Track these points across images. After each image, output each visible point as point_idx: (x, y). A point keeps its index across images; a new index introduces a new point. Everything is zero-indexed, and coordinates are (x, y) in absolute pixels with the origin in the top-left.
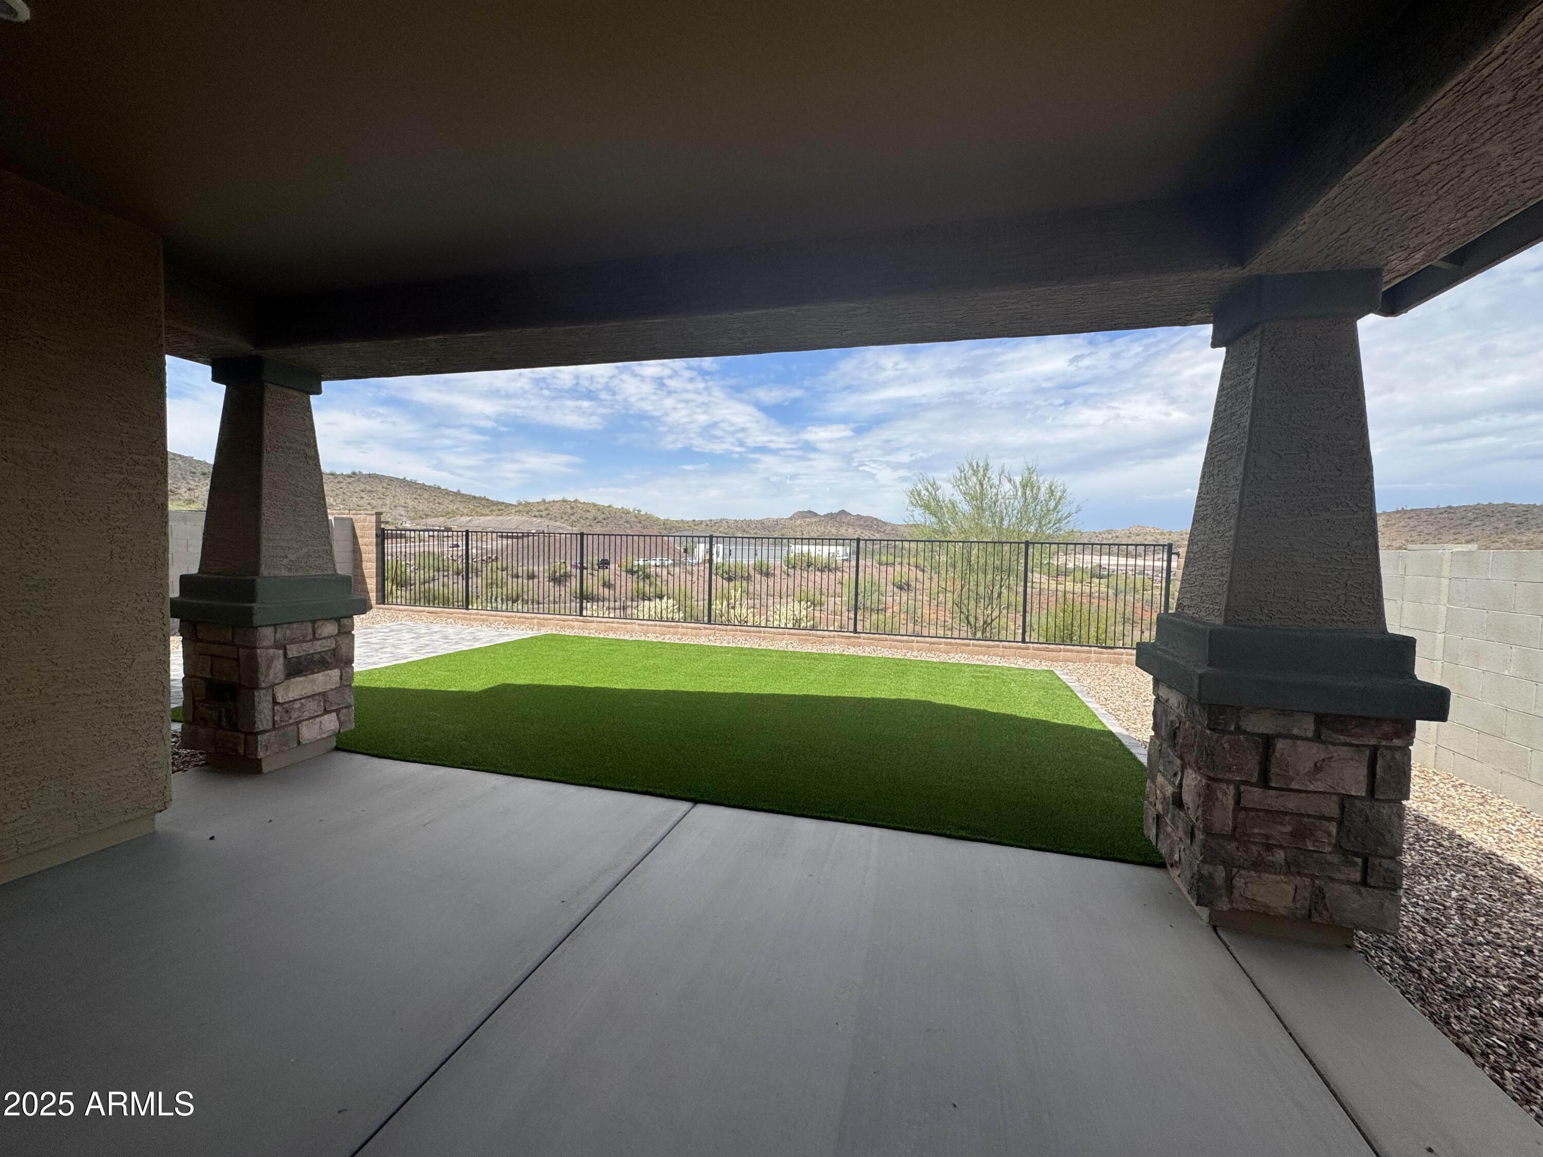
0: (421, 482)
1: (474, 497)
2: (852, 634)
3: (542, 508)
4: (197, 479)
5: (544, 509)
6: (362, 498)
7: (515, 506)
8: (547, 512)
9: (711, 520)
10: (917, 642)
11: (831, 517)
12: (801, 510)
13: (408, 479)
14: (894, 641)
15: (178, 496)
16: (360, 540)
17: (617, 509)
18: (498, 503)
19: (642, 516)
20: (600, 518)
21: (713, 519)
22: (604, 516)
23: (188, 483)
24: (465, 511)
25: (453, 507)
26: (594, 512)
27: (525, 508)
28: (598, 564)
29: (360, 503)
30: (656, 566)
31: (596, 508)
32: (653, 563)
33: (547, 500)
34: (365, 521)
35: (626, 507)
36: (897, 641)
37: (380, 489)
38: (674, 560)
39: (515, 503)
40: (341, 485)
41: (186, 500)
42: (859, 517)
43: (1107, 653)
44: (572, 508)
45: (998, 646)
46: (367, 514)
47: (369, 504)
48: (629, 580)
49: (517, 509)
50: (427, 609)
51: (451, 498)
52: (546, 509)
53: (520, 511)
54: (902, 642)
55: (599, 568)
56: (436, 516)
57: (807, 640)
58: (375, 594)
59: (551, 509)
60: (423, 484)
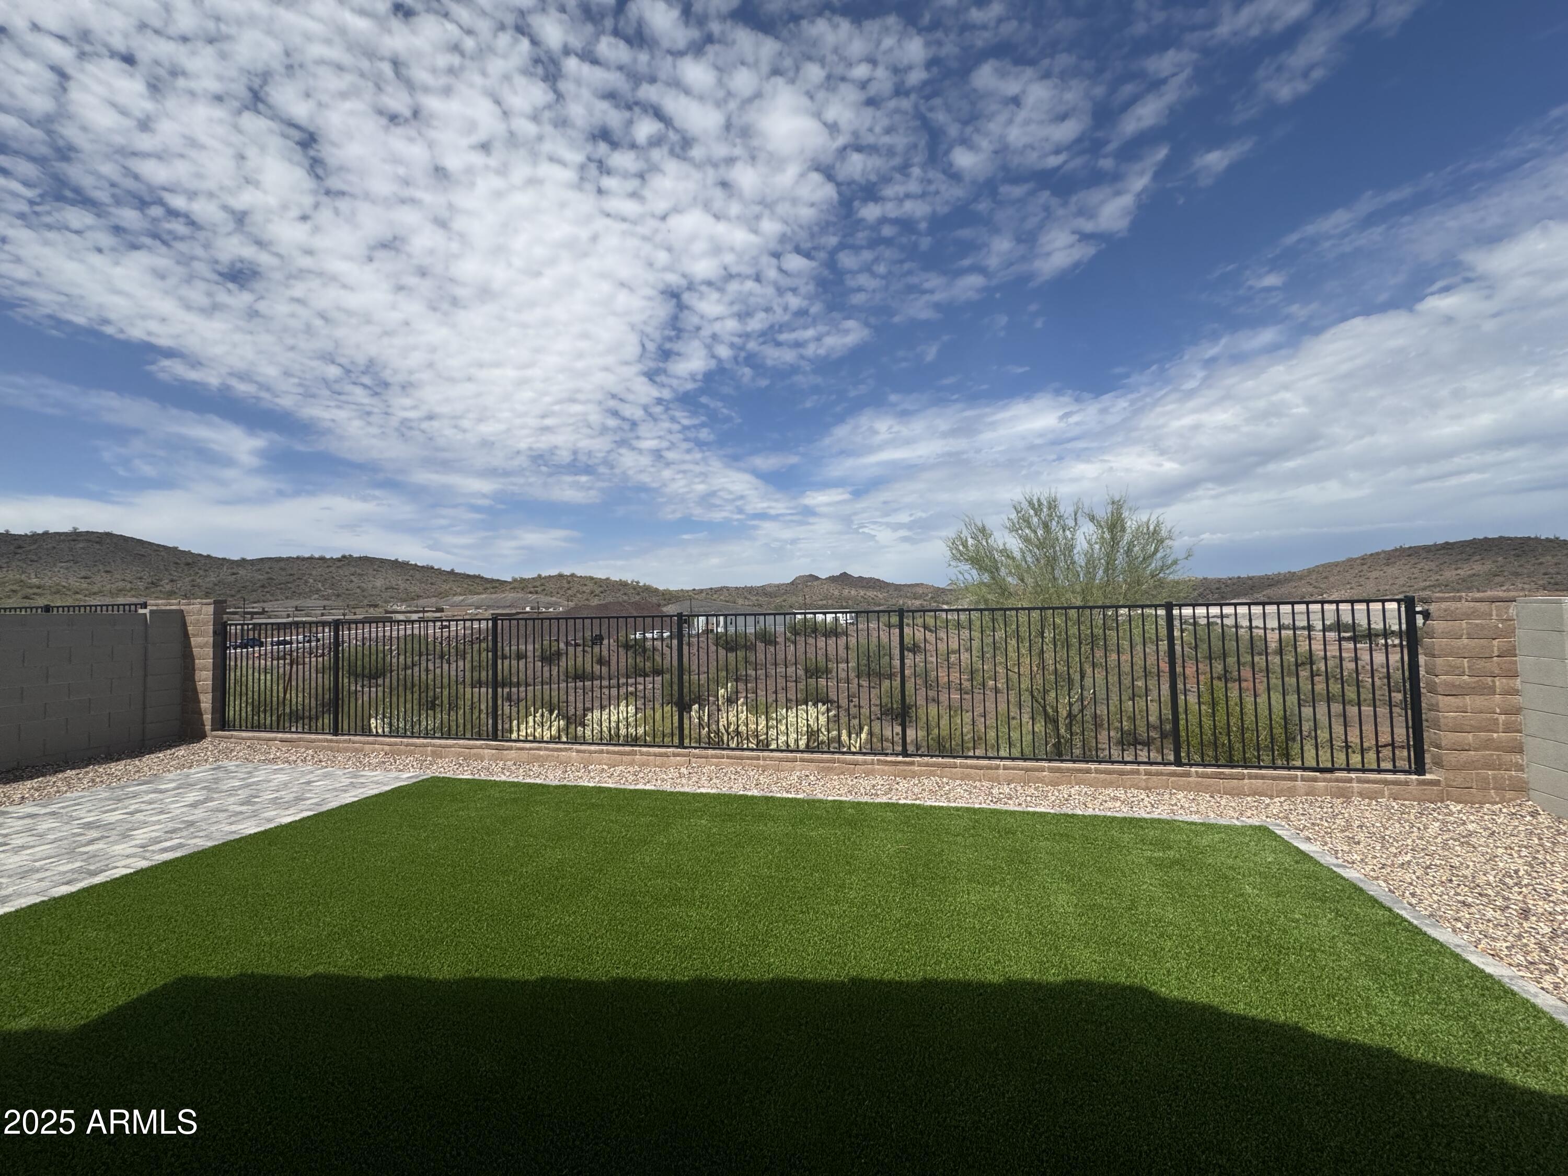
0: (413, 563)
1: (469, 576)
2: (900, 758)
3: (538, 584)
4: (180, 570)
5: (539, 585)
6: (352, 581)
7: (510, 583)
8: (543, 587)
10: (1005, 768)
11: (832, 579)
12: (802, 574)
13: (400, 560)
14: (968, 767)
15: (159, 588)
16: (192, 640)
18: (493, 581)
19: (640, 587)
20: (597, 592)
22: (601, 589)
23: (170, 574)
24: (458, 590)
25: (446, 587)
26: (591, 585)
27: (521, 585)
28: (592, 641)
29: (349, 587)
31: (593, 581)
33: (543, 575)
35: (623, 579)
36: (971, 767)
37: (371, 571)
39: (510, 580)
40: (331, 569)
41: (169, 592)
42: (861, 578)
43: (1325, 780)
44: (569, 583)
45: (1137, 772)
47: (359, 587)
49: (512, 586)
50: (280, 735)
51: (444, 578)
52: (542, 585)
53: (514, 588)
54: (981, 768)
55: (593, 644)
56: (428, 597)
57: (829, 770)
58: (210, 716)
59: (547, 584)
60: (416, 565)
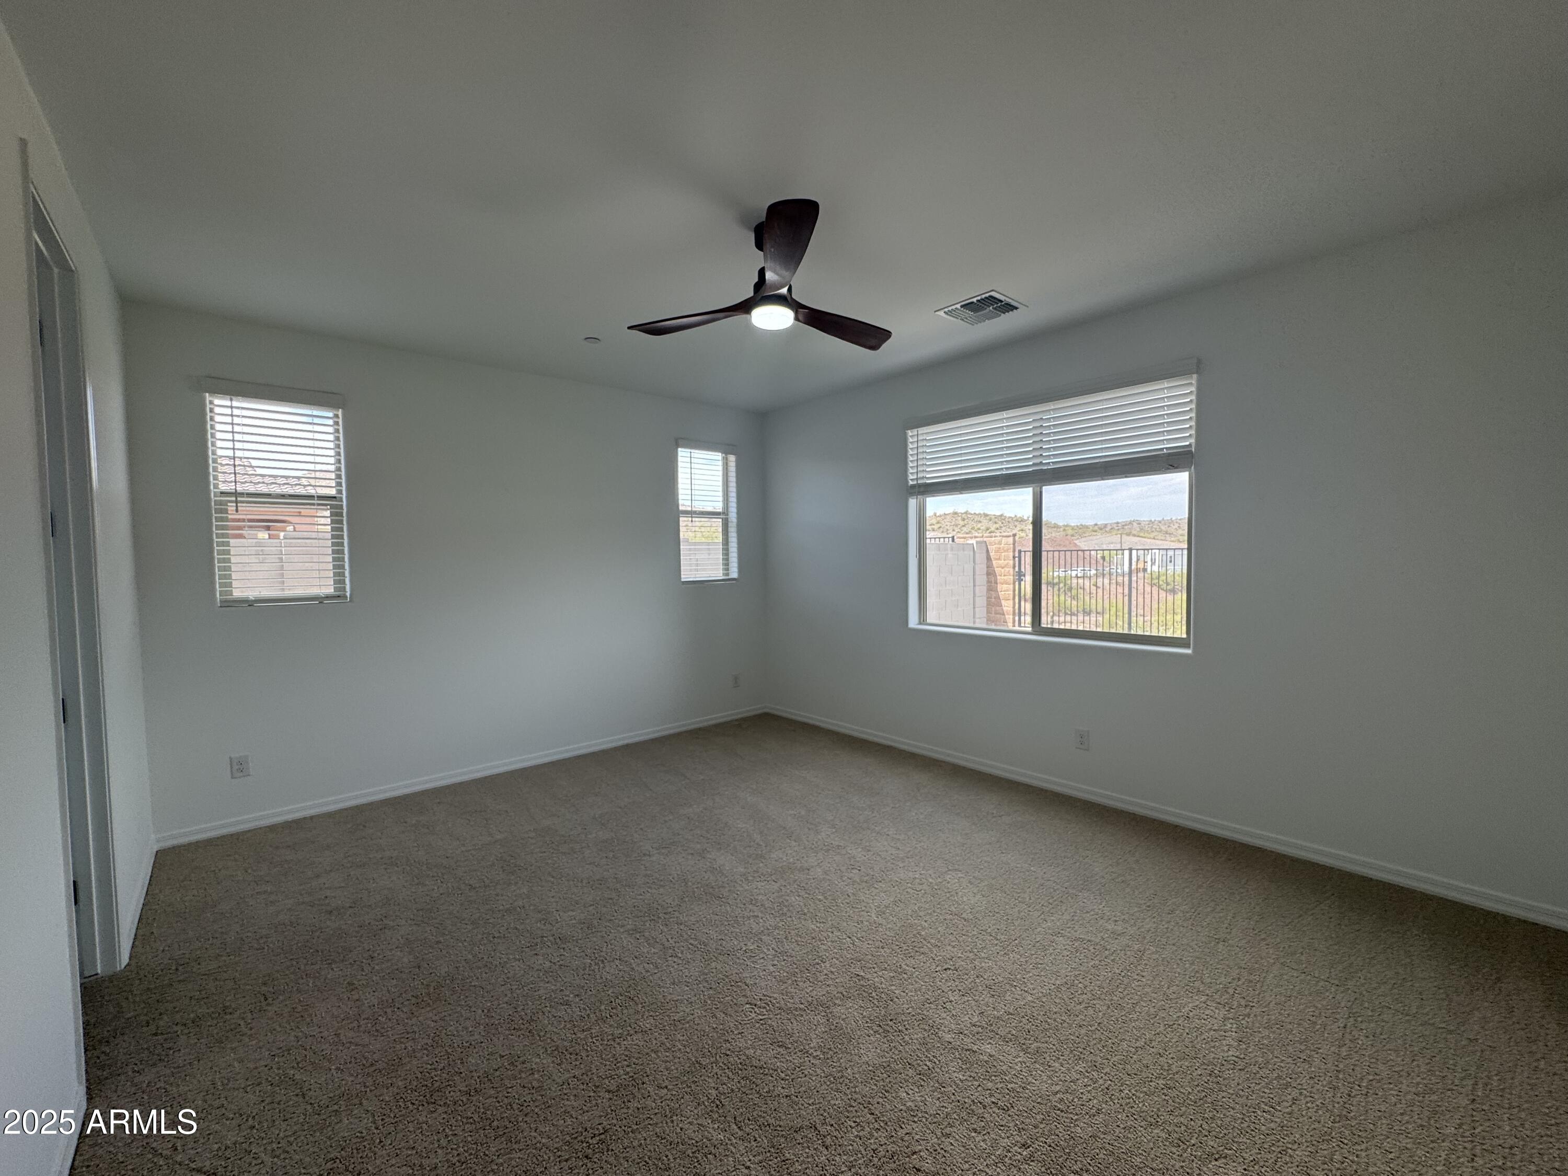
8: (939, 525)
9: (1118, 523)
16: (994, 562)
17: (1010, 517)
20: (993, 528)
21: (1120, 521)
22: (997, 525)
26: (986, 522)
30: (1077, 577)
31: (988, 518)
32: (1074, 573)
34: (1000, 543)
38: (1097, 570)
44: (963, 520)
46: (1003, 536)
48: (1050, 593)
52: (938, 523)
59: (943, 522)
